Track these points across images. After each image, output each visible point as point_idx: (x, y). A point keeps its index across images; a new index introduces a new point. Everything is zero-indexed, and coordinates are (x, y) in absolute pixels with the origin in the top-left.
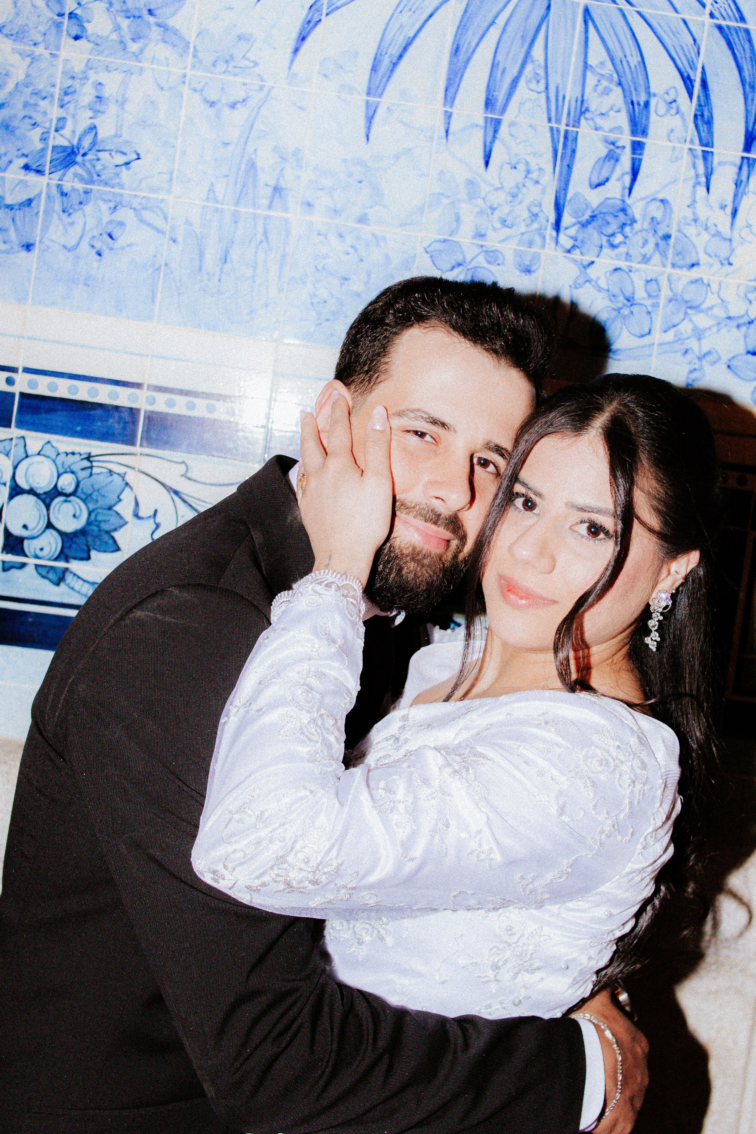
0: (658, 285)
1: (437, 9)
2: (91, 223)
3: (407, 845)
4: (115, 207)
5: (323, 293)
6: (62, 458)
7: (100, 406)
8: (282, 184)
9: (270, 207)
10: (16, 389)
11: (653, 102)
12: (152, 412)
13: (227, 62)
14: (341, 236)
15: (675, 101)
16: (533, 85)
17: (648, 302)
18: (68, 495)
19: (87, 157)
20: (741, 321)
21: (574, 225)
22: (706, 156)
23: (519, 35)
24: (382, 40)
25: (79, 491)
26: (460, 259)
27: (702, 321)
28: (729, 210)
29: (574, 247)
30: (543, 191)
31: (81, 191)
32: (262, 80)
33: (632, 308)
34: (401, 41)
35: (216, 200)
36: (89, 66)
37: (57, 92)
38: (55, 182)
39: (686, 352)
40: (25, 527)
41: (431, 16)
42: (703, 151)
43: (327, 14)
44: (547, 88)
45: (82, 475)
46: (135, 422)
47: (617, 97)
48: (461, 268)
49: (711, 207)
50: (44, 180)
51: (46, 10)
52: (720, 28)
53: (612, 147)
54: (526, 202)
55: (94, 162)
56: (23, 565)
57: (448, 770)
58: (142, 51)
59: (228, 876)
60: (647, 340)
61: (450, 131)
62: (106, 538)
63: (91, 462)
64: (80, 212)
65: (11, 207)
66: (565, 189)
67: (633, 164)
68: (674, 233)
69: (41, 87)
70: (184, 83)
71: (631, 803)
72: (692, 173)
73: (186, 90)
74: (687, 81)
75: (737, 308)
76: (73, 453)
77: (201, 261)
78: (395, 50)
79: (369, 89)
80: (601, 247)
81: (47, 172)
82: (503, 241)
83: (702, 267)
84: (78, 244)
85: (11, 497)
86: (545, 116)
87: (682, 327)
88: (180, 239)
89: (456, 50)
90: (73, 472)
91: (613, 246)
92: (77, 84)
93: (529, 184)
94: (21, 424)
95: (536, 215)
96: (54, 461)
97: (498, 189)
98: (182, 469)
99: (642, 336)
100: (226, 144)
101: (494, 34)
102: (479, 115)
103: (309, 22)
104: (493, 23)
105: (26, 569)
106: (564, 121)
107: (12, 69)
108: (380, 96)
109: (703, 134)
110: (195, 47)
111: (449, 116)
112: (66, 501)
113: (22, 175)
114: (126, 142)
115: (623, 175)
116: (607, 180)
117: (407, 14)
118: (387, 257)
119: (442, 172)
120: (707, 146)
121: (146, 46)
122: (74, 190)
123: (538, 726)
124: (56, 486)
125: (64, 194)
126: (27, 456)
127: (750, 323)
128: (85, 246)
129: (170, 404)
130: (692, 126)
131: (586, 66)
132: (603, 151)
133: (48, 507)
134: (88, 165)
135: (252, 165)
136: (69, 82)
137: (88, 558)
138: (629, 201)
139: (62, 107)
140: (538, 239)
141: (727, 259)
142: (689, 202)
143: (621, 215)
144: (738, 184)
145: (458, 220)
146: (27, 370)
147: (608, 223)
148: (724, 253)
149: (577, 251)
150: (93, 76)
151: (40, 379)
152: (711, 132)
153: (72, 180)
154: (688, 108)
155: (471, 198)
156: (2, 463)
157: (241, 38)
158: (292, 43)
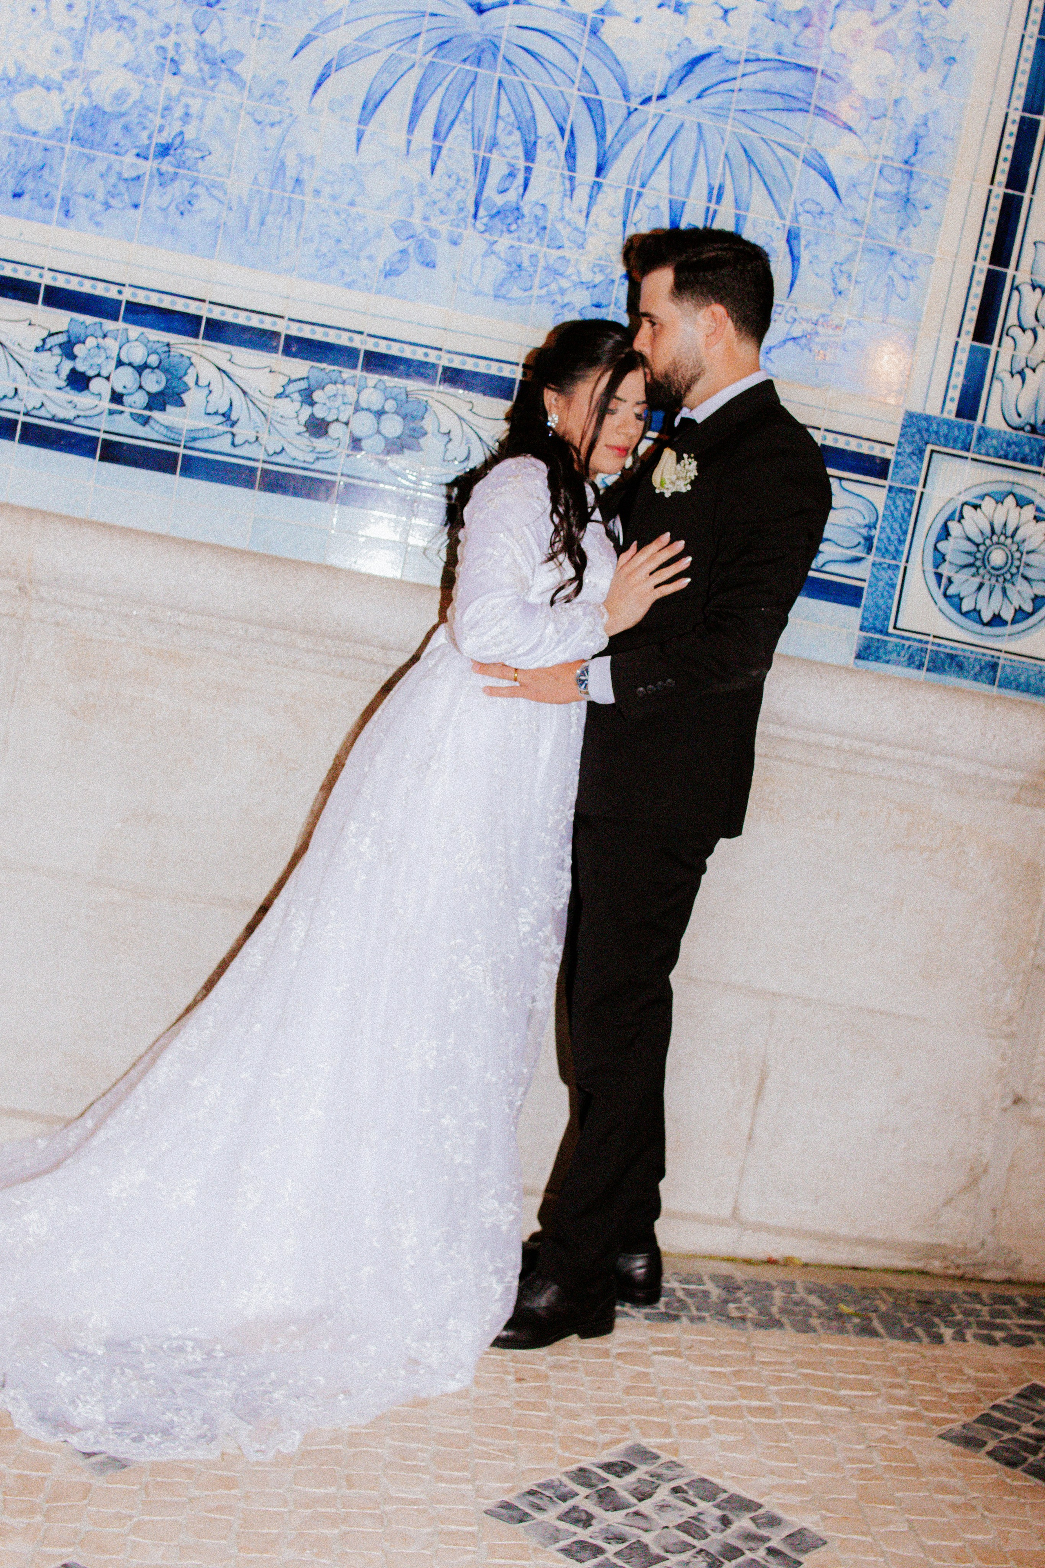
0: (537, 258)
1: (405, 73)
2: (178, 195)
4: (194, 185)
5: (324, 249)
6: (150, 344)
7: (176, 311)
8: (301, 177)
9: (293, 192)
10: (124, 298)
11: (539, 141)
12: (210, 318)
13: (270, 97)
14: (337, 214)
15: (553, 142)
16: (464, 125)
17: (532, 269)
18: (153, 369)
19: (177, 151)
20: (590, 285)
21: (486, 216)
22: (571, 179)
23: (457, 93)
24: (369, 90)
25: (161, 365)
26: (412, 233)
27: (565, 284)
28: (584, 214)
29: (485, 231)
30: (468, 194)
31: (172, 172)
32: (292, 110)
33: (520, 272)
34: (381, 92)
35: (258, 185)
36: (182, 93)
37: (160, 108)
38: (156, 166)
39: (553, 302)
40: (125, 387)
41: (401, 77)
42: (569, 175)
43: (335, 71)
44: (473, 128)
45: (163, 356)
46: (200, 324)
47: (517, 136)
48: (413, 239)
49: (573, 211)
50: (149, 164)
51: (156, 55)
52: (583, 98)
53: (512, 168)
54: (457, 200)
55: (182, 155)
56: (122, 412)
58: (215, 86)
60: (528, 293)
61: (410, 150)
62: (176, 397)
63: (170, 347)
64: (171, 186)
65: (126, 180)
66: (482, 193)
67: (525, 180)
68: (549, 225)
69: (149, 104)
70: (242, 108)
72: (562, 188)
73: (243, 113)
74: (562, 130)
75: (587, 276)
76: (158, 342)
77: (247, 223)
78: (377, 97)
79: (360, 120)
80: (503, 232)
81: (151, 159)
82: (439, 224)
83: (566, 249)
84: (168, 207)
85: (117, 367)
86: (471, 146)
87: (551, 286)
88: (235, 208)
89: (416, 99)
90: (157, 354)
91: (510, 232)
92: (173, 104)
93: (459, 188)
94: (125, 320)
95: (462, 208)
96: (146, 345)
97: (438, 190)
98: (228, 356)
99: (527, 290)
100: (266, 149)
101: (441, 91)
102: (429, 142)
103: (323, 75)
104: (440, 84)
105: (124, 415)
106: (482, 150)
107: (132, 92)
108: (367, 125)
109: (570, 164)
110: (250, 86)
111: (409, 142)
112: (152, 372)
113: (134, 160)
114: (203, 143)
115: (518, 186)
116: (508, 189)
117: (386, 75)
118: (366, 229)
119: (403, 178)
120: (572, 172)
121: (218, 82)
122: (167, 172)
124: (146, 362)
125: (161, 174)
126: (128, 341)
127: (595, 286)
128: (172, 208)
129: (223, 314)
130: (563, 158)
131: (498, 116)
132: (506, 170)
133: (140, 375)
134: (178, 156)
135: (283, 164)
136: (168, 102)
137: (164, 410)
138: (522, 204)
139: (162, 118)
140: (462, 224)
141: (582, 245)
142: (559, 206)
143: (516, 213)
144: (591, 197)
145: (412, 207)
146: (132, 286)
147: (508, 217)
148: (580, 241)
149: (487, 234)
150: (184, 100)
151: (139, 291)
152: (574, 162)
153: (167, 165)
154: (562, 146)
155: (422, 193)
156: (111, 344)
157: (280, 82)
158: (312, 87)
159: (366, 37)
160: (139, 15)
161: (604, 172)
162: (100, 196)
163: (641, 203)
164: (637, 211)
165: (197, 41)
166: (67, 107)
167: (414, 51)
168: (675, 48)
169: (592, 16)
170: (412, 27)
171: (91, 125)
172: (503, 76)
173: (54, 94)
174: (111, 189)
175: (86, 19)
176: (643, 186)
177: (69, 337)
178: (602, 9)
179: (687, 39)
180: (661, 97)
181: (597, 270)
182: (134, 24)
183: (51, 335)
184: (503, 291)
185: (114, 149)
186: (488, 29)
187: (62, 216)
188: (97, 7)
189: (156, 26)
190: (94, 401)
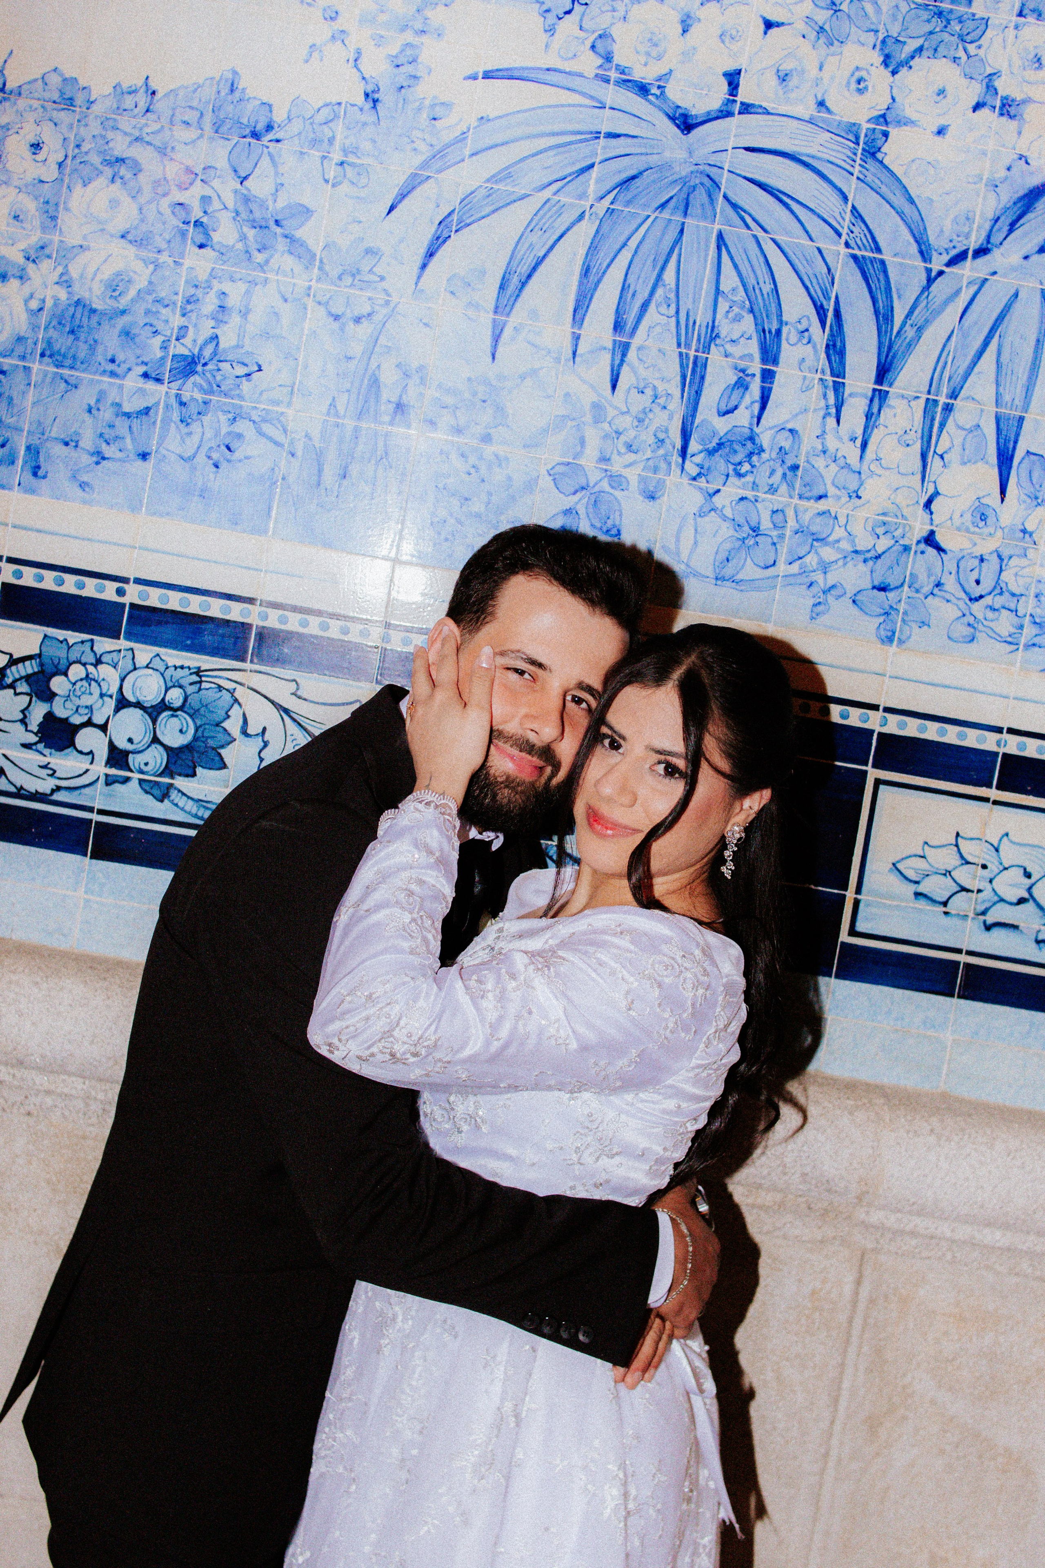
0: (784, 516)
1: (568, 230)
2: (209, 434)
3: (495, 1027)
4: (234, 419)
5: (442, 512)
6: (171, 671)
7: (211, 619)
8: (405, 400)
9: (391, 423)
10: (126, 600)
11: (785, 330)
12: (263, 627)
13: (353, 275)
14: (463, 456)
15: (807, 330)
16: (663, 309)
17: (774, 533)
18: (175, 710)
19: (208, 368)
20: (869, 555)
21: (701, 452)
22: (838, 387)
23: (652, 258)
24: (511, 259)
25: (187, 705)
26: (583, 482)
27: (828, 553)
28: (859, 442)
29: (700, 474)
30: (671, 418)
31: (200, 401)
32: (389, 295)
33: (757, 539)
34: (530, 261)
35: (337, 414)
36: (212, 275)
37: (179, 300)
38: (174, 392)
39: (811, 585)
40: (130, 740)
41: (561, 236)
42: (834, 382)
43: (456, 231)
44: (677, 312)
45: (190, 689)
46: (246, 639)
47: (748, 324)
48: (584, 492)
49: (840, 439)
50: (163, 388)
51: (172, 217)
52: (855, 257)
53: (741, 374)
54: (652, 429)
55: (215, 373)
56: (127, 780)
57: (532, 967)
58: (267, 262)
59: (341, 1048)
60: (771, 572)
61: (578, 352)
62: (212, 754)
63: (200, 677)
64: (198, 423)
65: (128, 415)
66: (694, 416)
67: (763, 393)
68: (802, 463)
69: (163, 294)
70: (309, 295)
71: (693, 1005)
72: (822, 403)
73: (310, 303)
74: (820, 311)
75: (864, 542)
76: (182, 667)
77: (320, 476)
78: (524, 269)
79: (497, 307)
80: (728, 476)
81: (166, 381)
82: (626, 466)
83: (830, 499)
84: (195, 455)
85: (117, 710)
86: (675, 341)
87: (807, 559)
88: (299, 453)
89: (586, 271)
90: (181, 687)
91: (740, 475)
92: (199, 293)
93: (657, 409)
94: (129, 636)
95: (662, 441)
96: (162, 675)
97: (623, 413)
98: (292, 687)
99: (767, 567)
100: (348, 358)
101: (625, 256)
102: (607, 337)
103: (438, 238)
104: (624, 245)
105: (129, 784)
106: (694, 347)
107: (135, 277)
108: (508, 315)
109: (835, 365)
110: (321, 261)
111: (577, 338)
112: (173, 716)
113: (141, 383)
114: (247, 353)
115: (752, 403)
116: (736, 407)
117: (537, 234)
118: (509, 478)
119: (567, 395)
120: (838, 377)
121: (272, 256)
122: (193, 399)
123: (615, 935)
124: (163, 700)
125: (182, 404)
126: (135, 669)
127: (878, 557)
128: (201, 458)
129: (283, 620)
130: (823, 355)
131: (718, 291)
132: (732, 378)
133: (154, 722)
134: (208, 375)
135: (375, 383)
136: (192, 291)
137: (194, 775)
138: (757, 430)
139: (184, 315)
140: (663, 465)
141: (856, 492)
142: (819, 432)
143: (749, 444)
144: (868, 416)
145: (582, 442)
146: (138, 581)
147: (735, 452)
148: (853, 486)
149: (703, 479)
150: (217, 286)
151: (152, 590)
152: (842, 363)
153: (191, 390)
154: (820, 337)
155: (597, 421)
156: (108, 675)
157: (368, 251)
158: (419, 260)
159: (505, 175)
160: (143, 155)
161: (889, 376)
162: (88, 441)
163: (950, 423)
164: (945, 439)
165: (236, 192)
166: (34, 305)
167: (582, 196)
168: (1003, 173)
169: (865, 126)
170: (580, 155)
171: (72, 332)
172: (725, 228)
173: (14, 283)
174: (107, 431)
175: (60, 165)
176: (954, 395)
177: (42, 665)
178: (883, 116)
179: (1021, 157)
180: (981, 252)
181: (880, 531)
182: (137, 170)
183: (14, 662)
184: (728, 571)
185: (111, 367)
186: (702, 153)
187: (28, 476)
188: (78, 146)
189: (172, 170)
190: (82, 764)
